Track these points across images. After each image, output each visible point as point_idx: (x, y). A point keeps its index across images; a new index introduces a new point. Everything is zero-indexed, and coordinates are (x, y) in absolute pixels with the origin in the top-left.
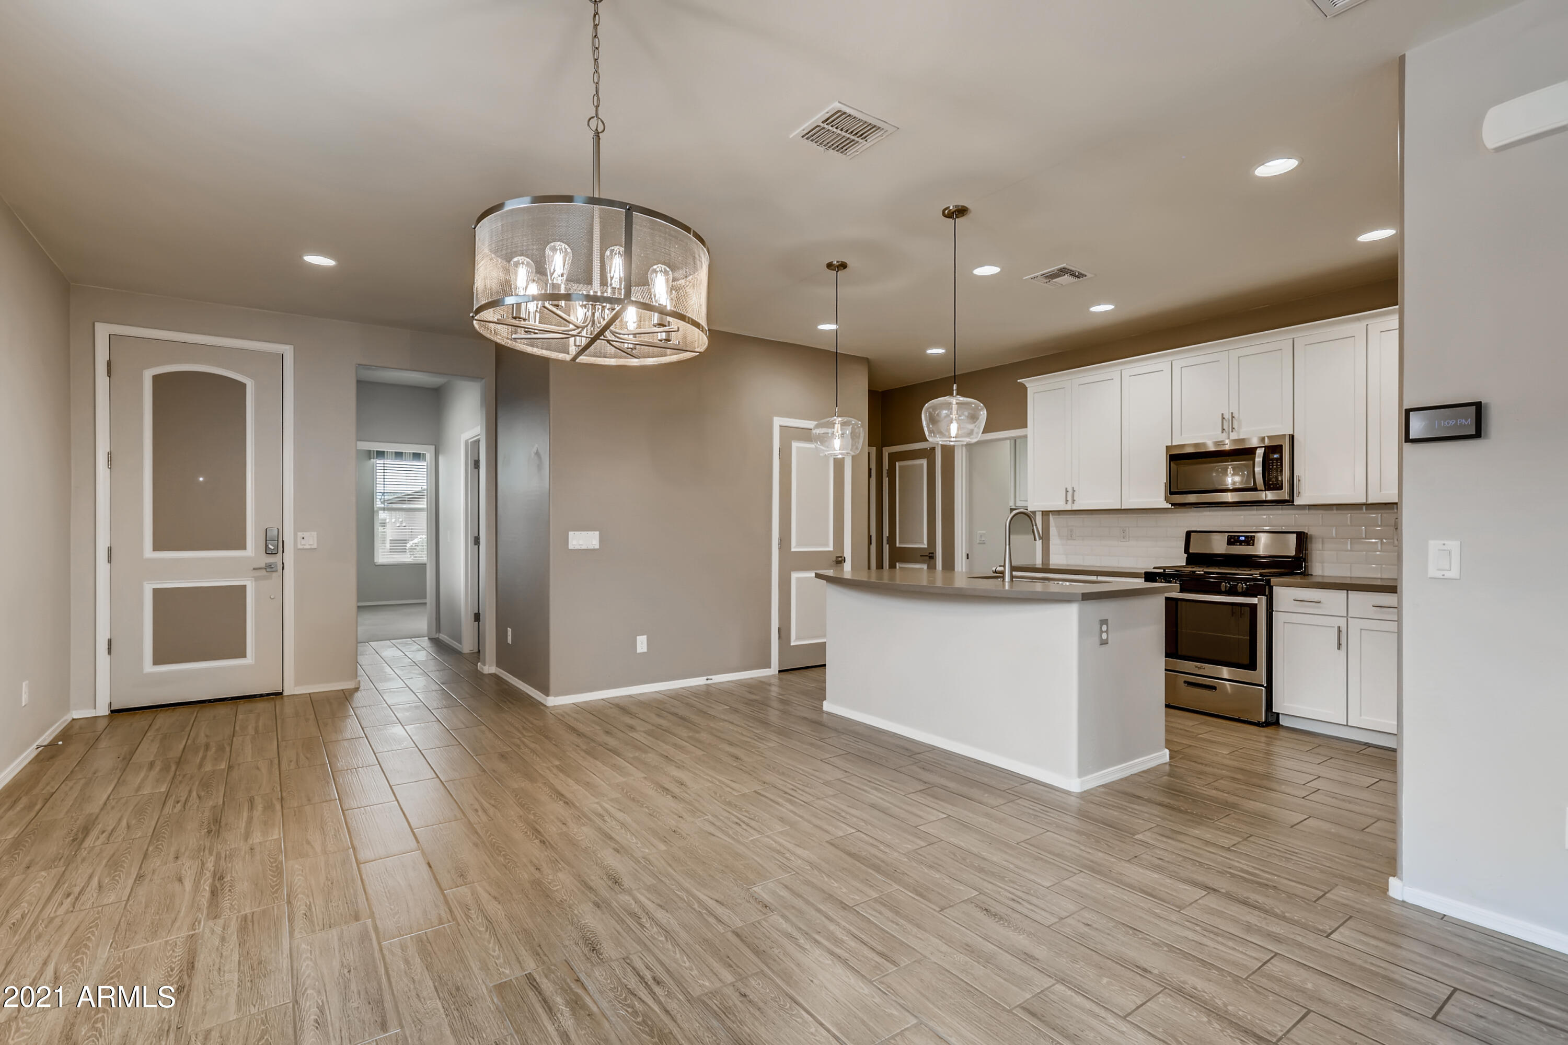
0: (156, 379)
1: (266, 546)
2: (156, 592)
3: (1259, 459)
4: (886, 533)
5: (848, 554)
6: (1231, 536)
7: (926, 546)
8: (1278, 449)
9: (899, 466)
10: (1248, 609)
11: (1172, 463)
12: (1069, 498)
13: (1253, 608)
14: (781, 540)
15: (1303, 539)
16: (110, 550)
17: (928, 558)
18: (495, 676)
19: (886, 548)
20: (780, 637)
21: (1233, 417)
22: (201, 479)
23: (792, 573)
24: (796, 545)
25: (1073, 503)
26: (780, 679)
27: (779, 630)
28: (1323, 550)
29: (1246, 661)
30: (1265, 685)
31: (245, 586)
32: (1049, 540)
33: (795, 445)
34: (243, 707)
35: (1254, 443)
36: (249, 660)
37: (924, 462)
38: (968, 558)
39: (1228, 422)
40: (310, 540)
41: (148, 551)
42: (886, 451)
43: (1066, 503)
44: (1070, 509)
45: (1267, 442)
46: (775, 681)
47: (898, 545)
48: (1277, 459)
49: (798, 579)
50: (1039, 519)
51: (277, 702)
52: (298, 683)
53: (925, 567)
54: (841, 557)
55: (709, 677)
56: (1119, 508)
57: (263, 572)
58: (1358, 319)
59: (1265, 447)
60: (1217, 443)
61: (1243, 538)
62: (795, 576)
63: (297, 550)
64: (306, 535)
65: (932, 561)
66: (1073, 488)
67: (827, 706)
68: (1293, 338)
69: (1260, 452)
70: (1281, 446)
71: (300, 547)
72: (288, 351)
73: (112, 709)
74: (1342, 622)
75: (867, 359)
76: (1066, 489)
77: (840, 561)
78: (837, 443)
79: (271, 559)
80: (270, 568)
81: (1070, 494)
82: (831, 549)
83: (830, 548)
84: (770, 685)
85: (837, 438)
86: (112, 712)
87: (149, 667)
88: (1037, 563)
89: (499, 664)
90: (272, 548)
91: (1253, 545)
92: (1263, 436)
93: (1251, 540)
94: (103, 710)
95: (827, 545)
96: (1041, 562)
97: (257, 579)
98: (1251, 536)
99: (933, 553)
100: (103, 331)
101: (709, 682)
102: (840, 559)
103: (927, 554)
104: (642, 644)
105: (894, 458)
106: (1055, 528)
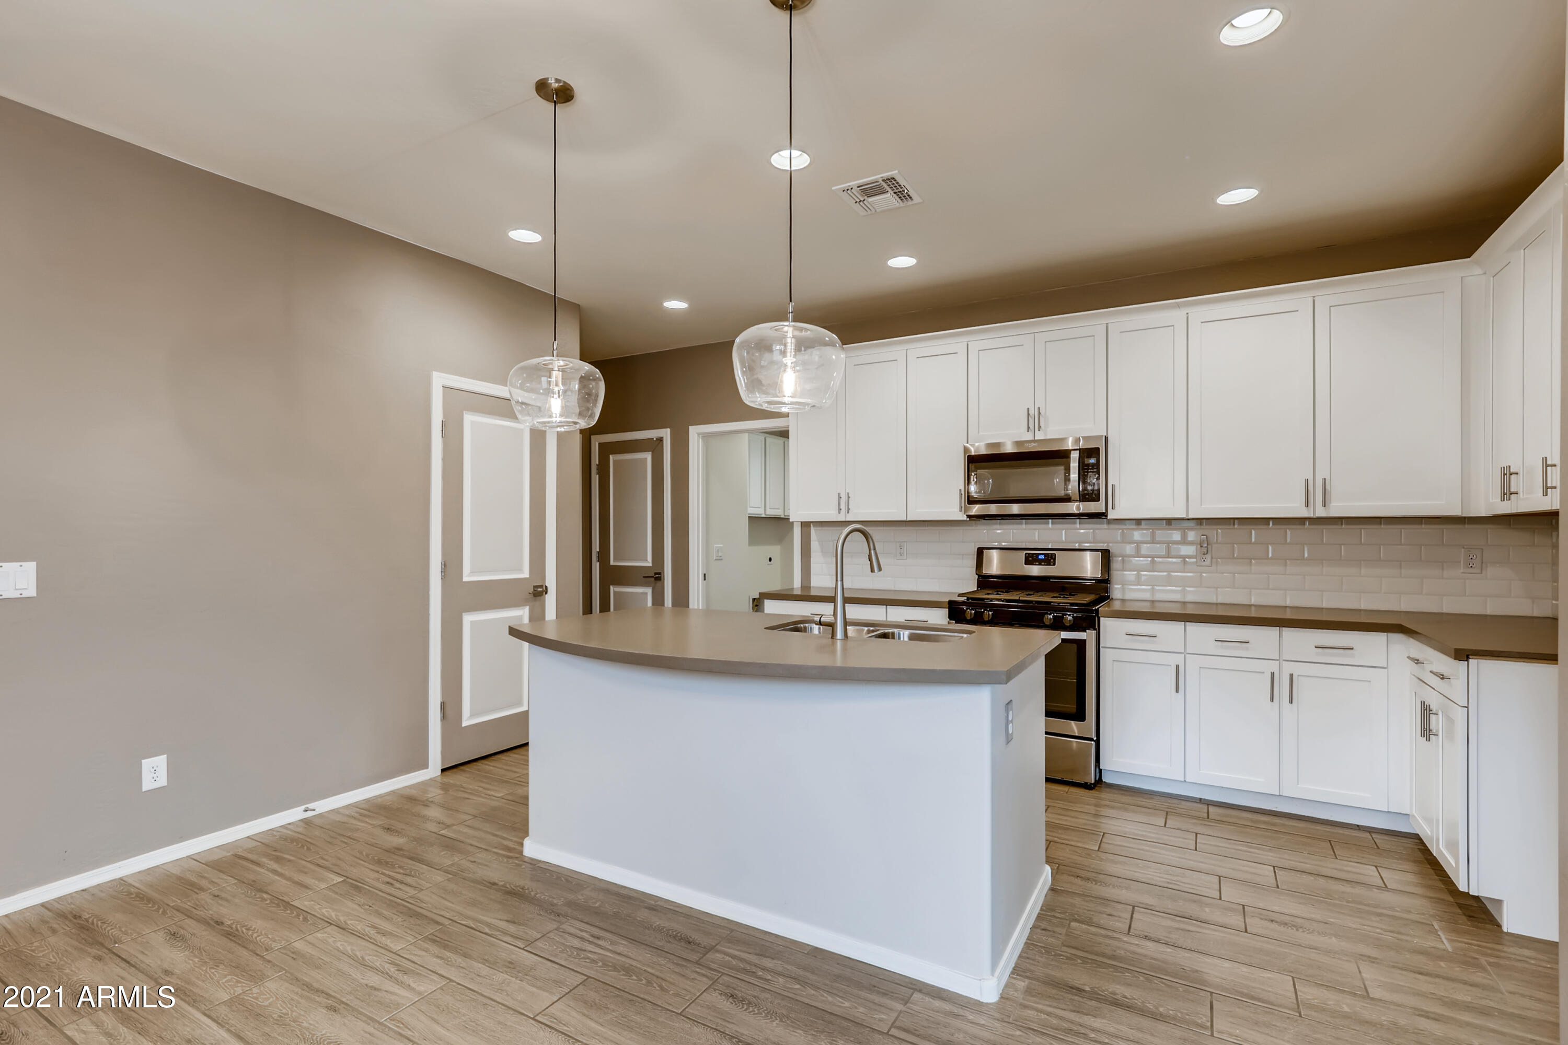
3: (1074, 465)
4: (596, 547)
5: (551, 581)
6: (1029, 554)
7: (651, 565)
8: (1094, 452)
9: (614, 461)
10: (1075, 646)
11: (970, 465)
12: (843, 507)
13: (1082, 644)
14: (445, 566)
15: (1106, 556)
17: (653, 579)
19: (596, 567)
20: (444, 717)
21: (1039, 413)
23: (463, 614)
24: (471, 572)
25: (848, 512)
26: (445, 787)
27: (443, 706)
28: (1123, 570)
29: (1072, 707)
30: (1095, 739)
32: (810, 557)
33: (469, 419)
35: (1070, 445)
37: (648, 456)
38: (705, 579)
39: (1034, 418)
43: (839, 513)
44: (844, 520)
45: (1082, 445)
46: (435, 793)
47: (612, 563)
48: (1093, 465)
49: (473, 623)
50: (797, 531)
53: (649, 591)
54: (541, 586)
55: (310, 806)
56: (905, 519)
58: (1179, 306)
59: (1080, 450)
60: (1018, 443)
61: (1042, 557)
62: (468, 619)
65: (659, 583)
66: (848, 493)
67: (532, 849)
68: (1107, 324)
69: (1075, 456)
70: (1098, 449)
74: (1179, 659)
75: (579, 305)
76: (839, 494)
77: (539, 592)
78: (556, 405)
81: (844, 501)
83: (526, 574)
84: (426, 804)
85: (556, 396)
88: (795, 586)
91: (1054, 564)
92: (1078, 436)
93: (1052, 558)
95: (520, 570)
96: (800, 586)
98: (1051, 554)
99: (660, 574)
101: (309, 814)
102: (539, 589)
103: (653, 575)
106: (817, 543)
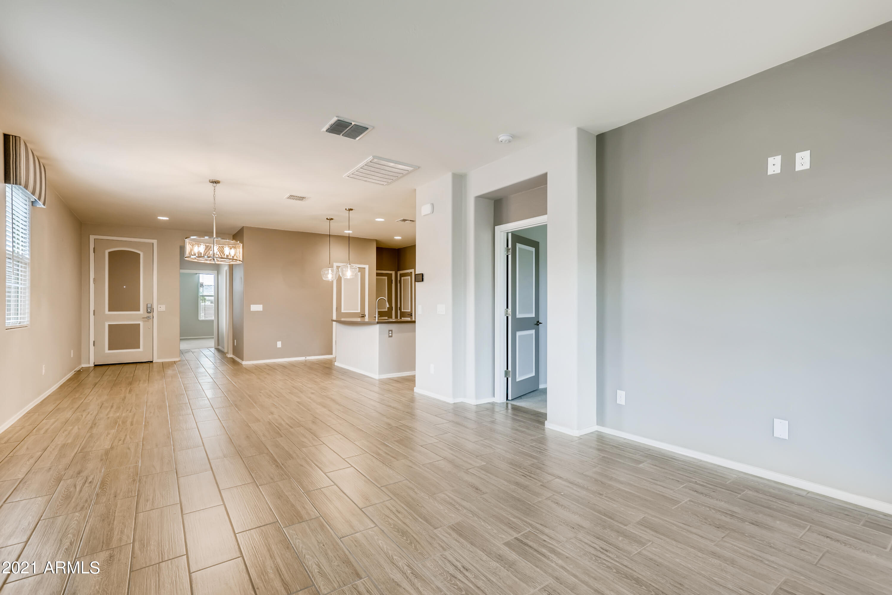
0: (109, 253)
1: (147, 310)
2: (109, 325)
16: (94, 311)
18: (232, 358)
22: (125, 287)
31: (140, 324)
34: (138, 366)
36: (141, 349)
40: (163, 308)
41: (107, 312)
42: (399, 273)
51: (150, 365)
52: (158, 358)
57: (146, 319)
63: (158, 312)
64: (161, 306)
71: (159, 310)
72: (155, 242)
73: (95, 364)
79: (149, 315)
80: (148, 317)
82: (359, 311)
86: (95, 366)
87: (107, 351)
89: (233, 354)
90: (149, 310)
94: (92, 365)
97: (144, 321)
100: (92, 238)
104: (279, 344)
105: (402, 275)
